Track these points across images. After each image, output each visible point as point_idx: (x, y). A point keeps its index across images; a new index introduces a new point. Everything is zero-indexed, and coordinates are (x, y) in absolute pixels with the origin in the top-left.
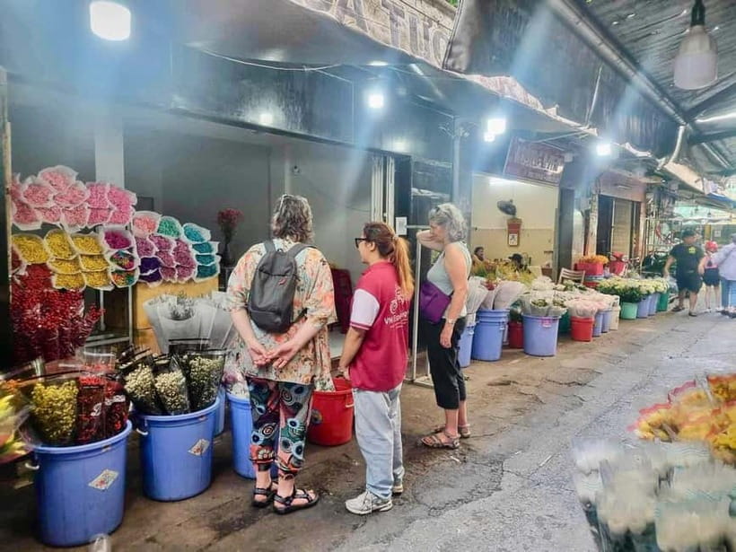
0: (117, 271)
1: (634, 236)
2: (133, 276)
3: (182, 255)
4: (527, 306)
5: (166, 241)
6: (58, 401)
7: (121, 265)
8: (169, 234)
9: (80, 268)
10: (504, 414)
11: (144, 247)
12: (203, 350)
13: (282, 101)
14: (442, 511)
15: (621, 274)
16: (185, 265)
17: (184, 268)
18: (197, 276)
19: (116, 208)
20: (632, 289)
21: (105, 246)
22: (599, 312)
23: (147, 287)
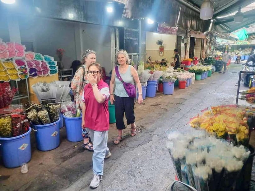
0: (21, 74)
1: (202, 50)
2: (27, 75)
3: (44, 67)
4: (164, 78)
5: (38, 62)
6: (5, 124)
7: (22, 72)
8: (38, 59)
9: (7, 73)
10: (156, 115)
11: (30, 65)
12: (54, 102)
13: (76, 9)
14: (134, 148)
15: (197, 64)
16: (46, 70)
17: (45, 71)
18: (50, 74)
19: (18, 51)
20: (200, 70)
21: (16, 65)
22: (188, 79)
23: (32, 78)
